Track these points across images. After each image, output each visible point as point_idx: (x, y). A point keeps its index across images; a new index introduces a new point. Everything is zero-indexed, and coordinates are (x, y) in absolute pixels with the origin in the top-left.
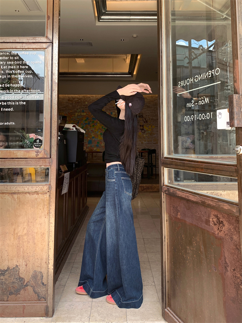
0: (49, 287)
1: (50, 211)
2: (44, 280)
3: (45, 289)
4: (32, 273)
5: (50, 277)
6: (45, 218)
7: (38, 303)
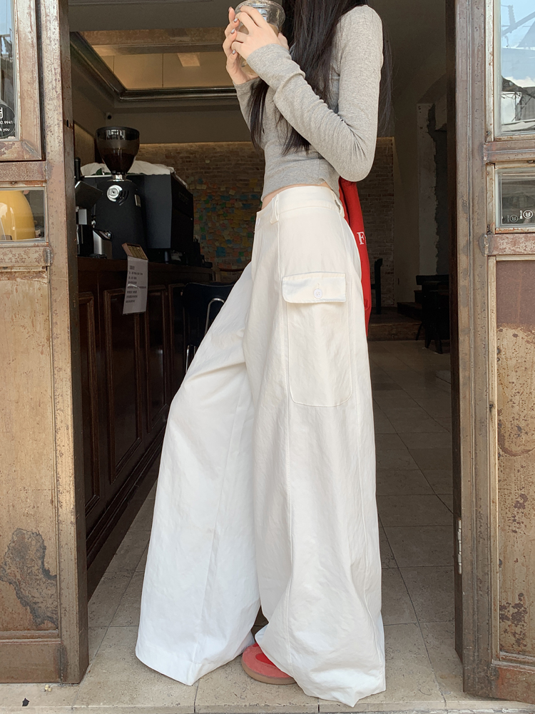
0: (63, 585)
1: (54, 329)
2: (50, 560)
3: (52, 591)
4: (10, 538)
5: (64, 551)
6: (42, 353)
7: (32, 637)
